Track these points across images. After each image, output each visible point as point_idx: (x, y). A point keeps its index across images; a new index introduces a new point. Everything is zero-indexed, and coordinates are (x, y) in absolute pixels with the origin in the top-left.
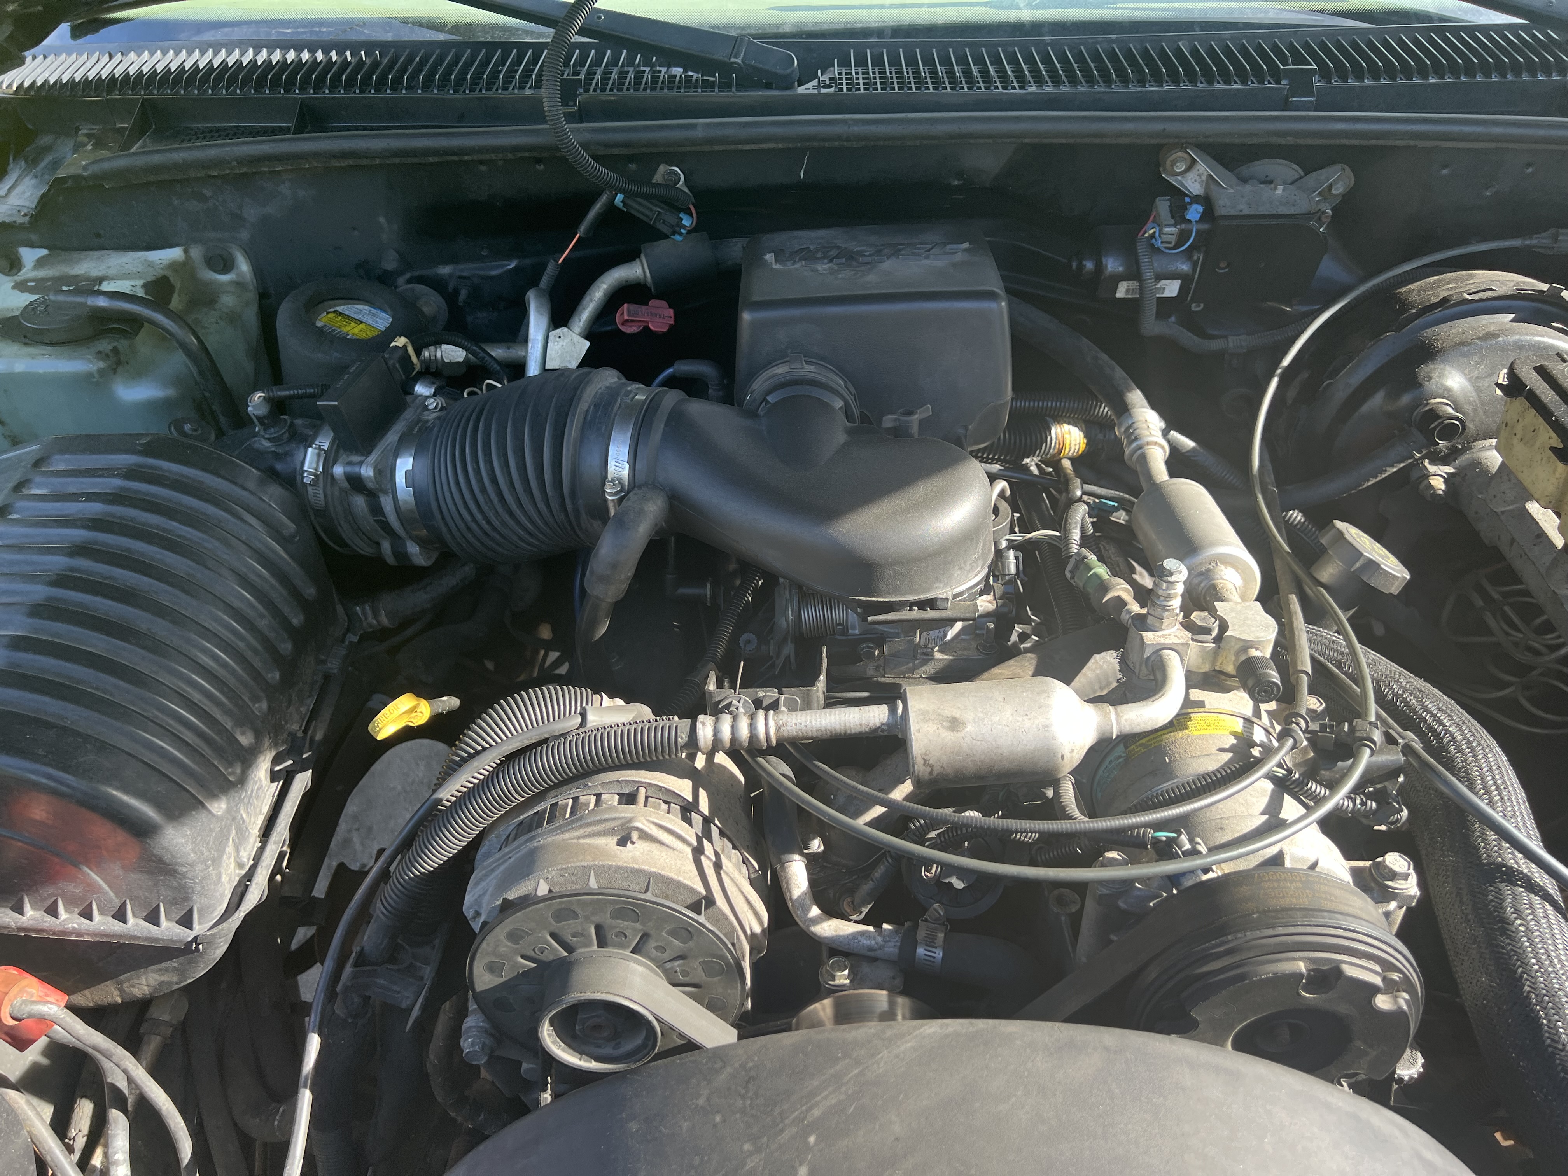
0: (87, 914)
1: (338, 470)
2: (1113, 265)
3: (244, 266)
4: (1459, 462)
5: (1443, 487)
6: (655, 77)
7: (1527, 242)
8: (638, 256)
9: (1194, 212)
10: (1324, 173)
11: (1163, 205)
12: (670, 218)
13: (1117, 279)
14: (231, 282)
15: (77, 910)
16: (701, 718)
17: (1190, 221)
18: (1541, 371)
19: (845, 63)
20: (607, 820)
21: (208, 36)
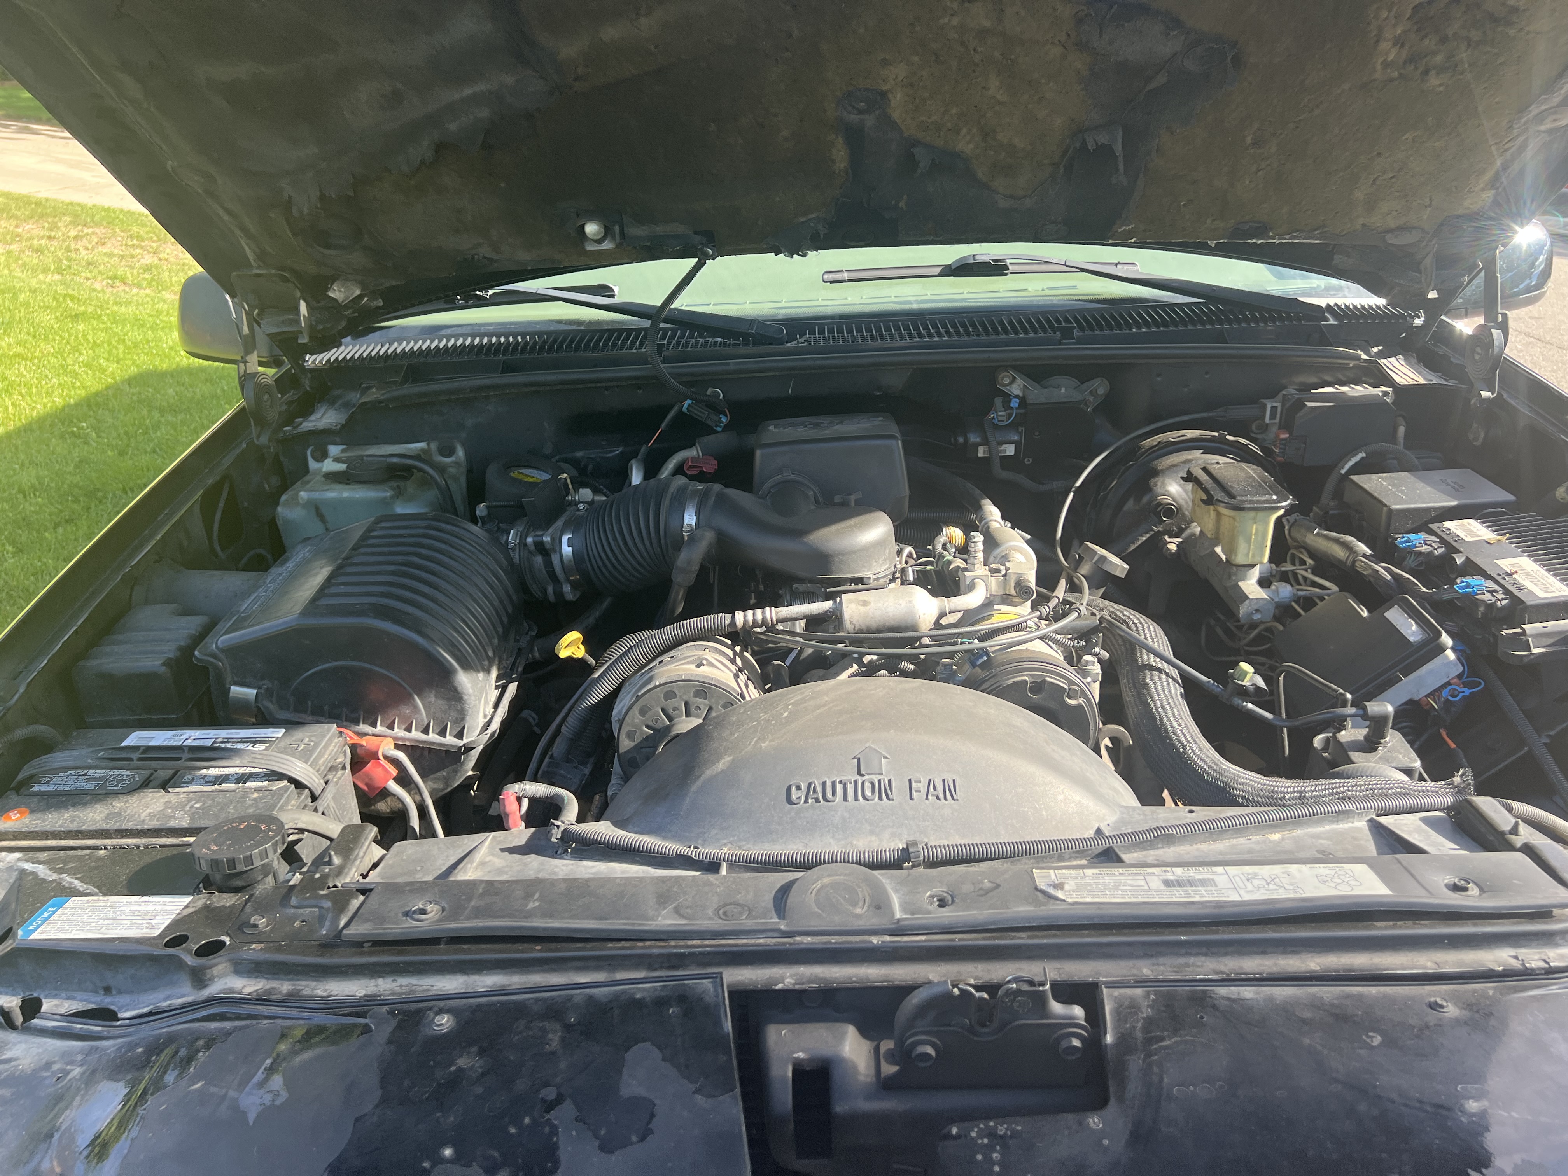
0: (409, 729)
1: (529, 540)
2: (974, 438)
3: (460, 453)
4: (1184, 535)
5: (1175, 549)
6: (706, 342)
7: (1211, 414)
8: (695, 445)
9: (1015, 403)
10: (1091, 382)
11: (998, 402)
12: (715, 418)
13: (977, 446)
14: (452, 462)
15: (404, 727)
16: (736, 613)
17: (1012, 408)
18: (1205, 469)
19: (812, 332)
20: (690, 657)
21: (443, 332)
